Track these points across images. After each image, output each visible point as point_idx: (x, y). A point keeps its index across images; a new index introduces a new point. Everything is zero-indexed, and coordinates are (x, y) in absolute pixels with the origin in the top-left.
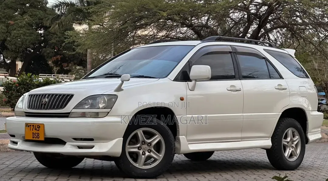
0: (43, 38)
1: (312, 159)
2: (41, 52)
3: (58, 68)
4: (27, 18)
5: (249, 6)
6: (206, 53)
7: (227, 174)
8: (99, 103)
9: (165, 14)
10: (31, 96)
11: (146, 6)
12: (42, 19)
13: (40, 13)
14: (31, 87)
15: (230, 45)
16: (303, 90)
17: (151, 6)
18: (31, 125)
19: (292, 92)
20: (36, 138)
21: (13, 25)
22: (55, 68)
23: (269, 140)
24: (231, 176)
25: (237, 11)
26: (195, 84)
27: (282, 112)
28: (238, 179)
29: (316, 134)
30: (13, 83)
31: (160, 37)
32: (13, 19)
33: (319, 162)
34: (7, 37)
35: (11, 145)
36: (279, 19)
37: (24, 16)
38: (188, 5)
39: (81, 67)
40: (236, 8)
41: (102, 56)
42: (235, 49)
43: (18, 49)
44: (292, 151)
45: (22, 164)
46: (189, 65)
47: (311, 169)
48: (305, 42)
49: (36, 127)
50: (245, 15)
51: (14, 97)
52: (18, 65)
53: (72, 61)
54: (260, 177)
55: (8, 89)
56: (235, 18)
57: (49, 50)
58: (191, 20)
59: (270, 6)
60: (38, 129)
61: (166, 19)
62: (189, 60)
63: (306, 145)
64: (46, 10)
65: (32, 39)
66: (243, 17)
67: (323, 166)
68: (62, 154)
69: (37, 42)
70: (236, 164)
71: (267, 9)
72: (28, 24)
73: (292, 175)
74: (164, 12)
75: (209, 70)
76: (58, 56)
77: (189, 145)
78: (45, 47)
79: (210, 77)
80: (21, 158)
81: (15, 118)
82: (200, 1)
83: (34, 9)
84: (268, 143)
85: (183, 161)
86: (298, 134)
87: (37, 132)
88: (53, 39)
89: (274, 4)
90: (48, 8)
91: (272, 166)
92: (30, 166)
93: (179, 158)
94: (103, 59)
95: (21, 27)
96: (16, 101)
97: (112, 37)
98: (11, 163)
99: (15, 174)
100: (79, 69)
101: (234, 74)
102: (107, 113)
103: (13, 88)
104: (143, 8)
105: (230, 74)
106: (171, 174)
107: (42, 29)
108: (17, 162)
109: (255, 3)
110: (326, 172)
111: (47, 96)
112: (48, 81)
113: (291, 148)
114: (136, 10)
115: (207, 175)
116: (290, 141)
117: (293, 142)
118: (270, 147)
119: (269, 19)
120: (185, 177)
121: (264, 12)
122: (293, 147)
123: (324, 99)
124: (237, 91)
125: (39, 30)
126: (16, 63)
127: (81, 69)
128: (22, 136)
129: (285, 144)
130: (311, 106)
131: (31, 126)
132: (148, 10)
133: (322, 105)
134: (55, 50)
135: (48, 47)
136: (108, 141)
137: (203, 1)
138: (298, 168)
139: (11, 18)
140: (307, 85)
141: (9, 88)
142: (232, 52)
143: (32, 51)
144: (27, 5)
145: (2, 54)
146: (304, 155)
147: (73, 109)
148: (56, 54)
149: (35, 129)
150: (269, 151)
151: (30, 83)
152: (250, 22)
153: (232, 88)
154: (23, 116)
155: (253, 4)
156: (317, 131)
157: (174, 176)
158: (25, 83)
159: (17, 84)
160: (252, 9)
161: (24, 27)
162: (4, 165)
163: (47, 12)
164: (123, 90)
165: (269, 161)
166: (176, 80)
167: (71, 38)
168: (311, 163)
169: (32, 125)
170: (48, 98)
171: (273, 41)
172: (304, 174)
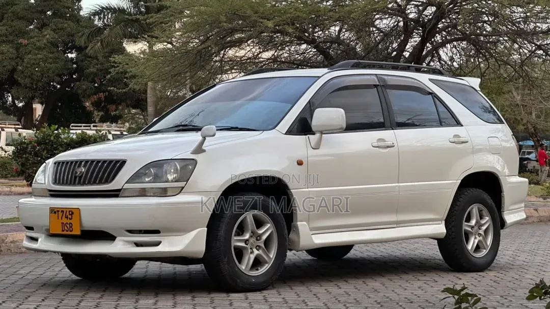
0: (75, 66)
1: (512, 253)
2: (72, 88)
3: (101, 113)
4: (48, 34)
5: (406, 7)
6: (336, 88)
7: (376, 280)
8: (168, 172)
9: (270, 24)
10: (57, 164)
11: (240, 11)
12: (73, 36)
13: (69, 26)
14: (57, 147)
15: (376, 75)
16: (494, 143)
17: (248, 12)
18: (58, 211)
19: (478, 146)
20: (67, 231)
21: (26, 46)
22: (96, 113)
23: (441, 225)
24: (381, 284)
25: (387, 16)
26: (321, 139)
27: (462, 179)
28: (393, 289)
29: (516, 212)
30: (29, 142)
31: (264, 61)
32: (26, 36)
33: (523, 257)
34: (18, 65)
35: (27, 244)
36: (455, 26)
37: (44, 30)
38: (307, 9)
39: (138, 111)
40: (385, 11)
41: (171, 92)
42: (384, 80)
43: (36, 84)
44: (479, 241)
45: (46, 274)
46: (310, 108)
47: (511, 268)
48: (498, 63)
49: (68, 214)
50: (399, 22)
51: (30, 165)
52: (36, 109)
53: (123, 102)
54: (428, 285)
55: (21, 152)
56: (383, 26)
57: (85, 85)
58: (314, 32)
59: (439, 6)
60: (70, 217)
61: (272, 32)
62: (309, 101)
63: (501, 231)
64: (79, 19)
65: (57, 68)
66: (397, 25)
67: (530, 264)
68: (110, 256)
69: (65, 72)
70: (391, 264)
71: (436, 12)
72: (51, 44)
73: (479, 280)
74: (268, 22)
75: (343, 116)
76: (100, 94)
77: (313, 236)
78: (78, 80)
79: (344, 126)
80: (43, 263)
81: (33, 199)
82: (327, 2)
83: (59, 20)
84: (440, 229)
85: (304, 261)
86: (488, 213)
87: (69, 221)
88: (92, 67)
89: (446, 4)
90: (82, 17)
91: (446, 265)
92: (58, 276)
93: (298, 257)
94: (174, 96)
95: (39, 49)
96: (33, 170)
97: (186, 63)
98: (28, 272)
99: (34, 290)
100: (135, 114)
101: (382, 120)
102: (181, 188)
103: (29, 149)
104: (235, 15)
105: (375, 120)
106: (285, 283)
107: (73, 51)
108: (37, 270)
109: (415, 3)
110: (534, 273)
111: (83, 163)
112: (85, 137)
113: (477, 236)
114: (223, 18)
115: (342, 284)
116: (476, 225)
117: (480, 226)
118: (443, 236)
119: (439, 28)
120: (307, 288)
121: (431, 17)
122: (480, 235)
123: (533, 152)
124: (388, 147)
125: (69, 52)
126: (32, 106)
127: (138, 114)
128: (44, 228)
129: (468, 230)
130: (507, 168)
131: (60, 213)
132: (243, 18)
133: (529, 161)
134: (95, 84)
135: (83, 80)
136: (182, 233)
137: (331, 2)
138: (489, 268)
139: (23, 34)
140: (500, 135)
141: (22, 150)
142: (378, 85)
143: (59, 86)
144: (48, 13)
145: (9, 92)
146: (499, 246)
147: (126, 183)
148: (98, 90)
149: (66, 217)
150: (442, 242)
151: (55, 141)
152: (407, 33)
153: (381, 144)
154: (46, 197)
155: (413, 4)
156: (519, 208)
157: (289, 286)
158: (47, 141)
159: (35, 142)
160: (411, 13)
161: (44, 48)
162: (18, 276)
163: (81, 24)
164: (204, 151)
165: (442, 258)
166: (290, 132)
167: (121, 66)
168: (511, 259)
169: (60, 210)
170: (84, 166)
171: (446, 62)
172: (498, 277)
